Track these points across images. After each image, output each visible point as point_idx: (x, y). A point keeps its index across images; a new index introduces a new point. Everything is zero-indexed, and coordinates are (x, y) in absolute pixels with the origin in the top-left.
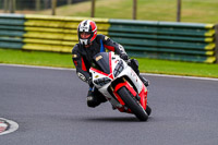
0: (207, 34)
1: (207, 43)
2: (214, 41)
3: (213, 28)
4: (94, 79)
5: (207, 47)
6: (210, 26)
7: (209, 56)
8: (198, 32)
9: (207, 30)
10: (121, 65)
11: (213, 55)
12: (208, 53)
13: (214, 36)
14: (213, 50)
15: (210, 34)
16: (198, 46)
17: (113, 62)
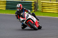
0: (32, 4)
1: (32, 6)
2: (34, 6)
3: (34, 2)
4: (21, 20)
5: (32, 7)
6: (33, 2)
7: (33, 10)
8: (30, 4)
9: (32, 3)
10: (28, 15)
11: (34, 10)
12: (33, 9)
13: (34, 4)
14: (34, 8)
15: (33, 4)
16: (30, 7)
17: (26, 15)
